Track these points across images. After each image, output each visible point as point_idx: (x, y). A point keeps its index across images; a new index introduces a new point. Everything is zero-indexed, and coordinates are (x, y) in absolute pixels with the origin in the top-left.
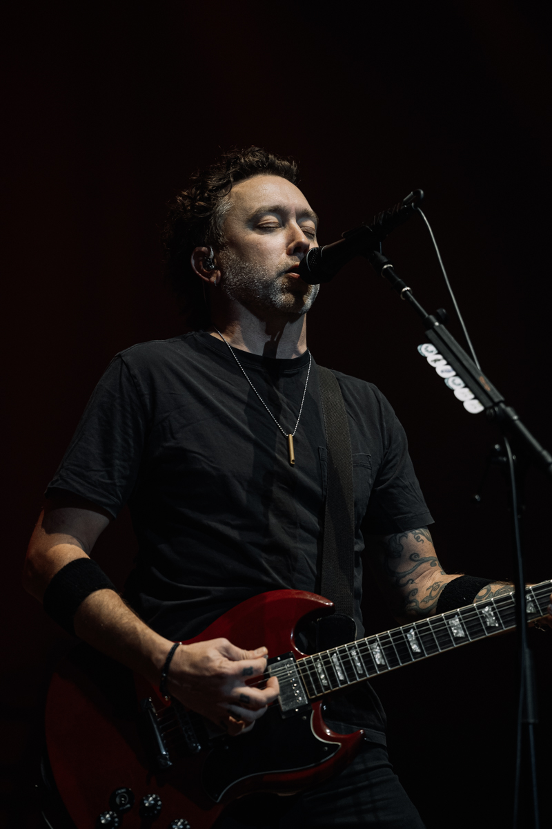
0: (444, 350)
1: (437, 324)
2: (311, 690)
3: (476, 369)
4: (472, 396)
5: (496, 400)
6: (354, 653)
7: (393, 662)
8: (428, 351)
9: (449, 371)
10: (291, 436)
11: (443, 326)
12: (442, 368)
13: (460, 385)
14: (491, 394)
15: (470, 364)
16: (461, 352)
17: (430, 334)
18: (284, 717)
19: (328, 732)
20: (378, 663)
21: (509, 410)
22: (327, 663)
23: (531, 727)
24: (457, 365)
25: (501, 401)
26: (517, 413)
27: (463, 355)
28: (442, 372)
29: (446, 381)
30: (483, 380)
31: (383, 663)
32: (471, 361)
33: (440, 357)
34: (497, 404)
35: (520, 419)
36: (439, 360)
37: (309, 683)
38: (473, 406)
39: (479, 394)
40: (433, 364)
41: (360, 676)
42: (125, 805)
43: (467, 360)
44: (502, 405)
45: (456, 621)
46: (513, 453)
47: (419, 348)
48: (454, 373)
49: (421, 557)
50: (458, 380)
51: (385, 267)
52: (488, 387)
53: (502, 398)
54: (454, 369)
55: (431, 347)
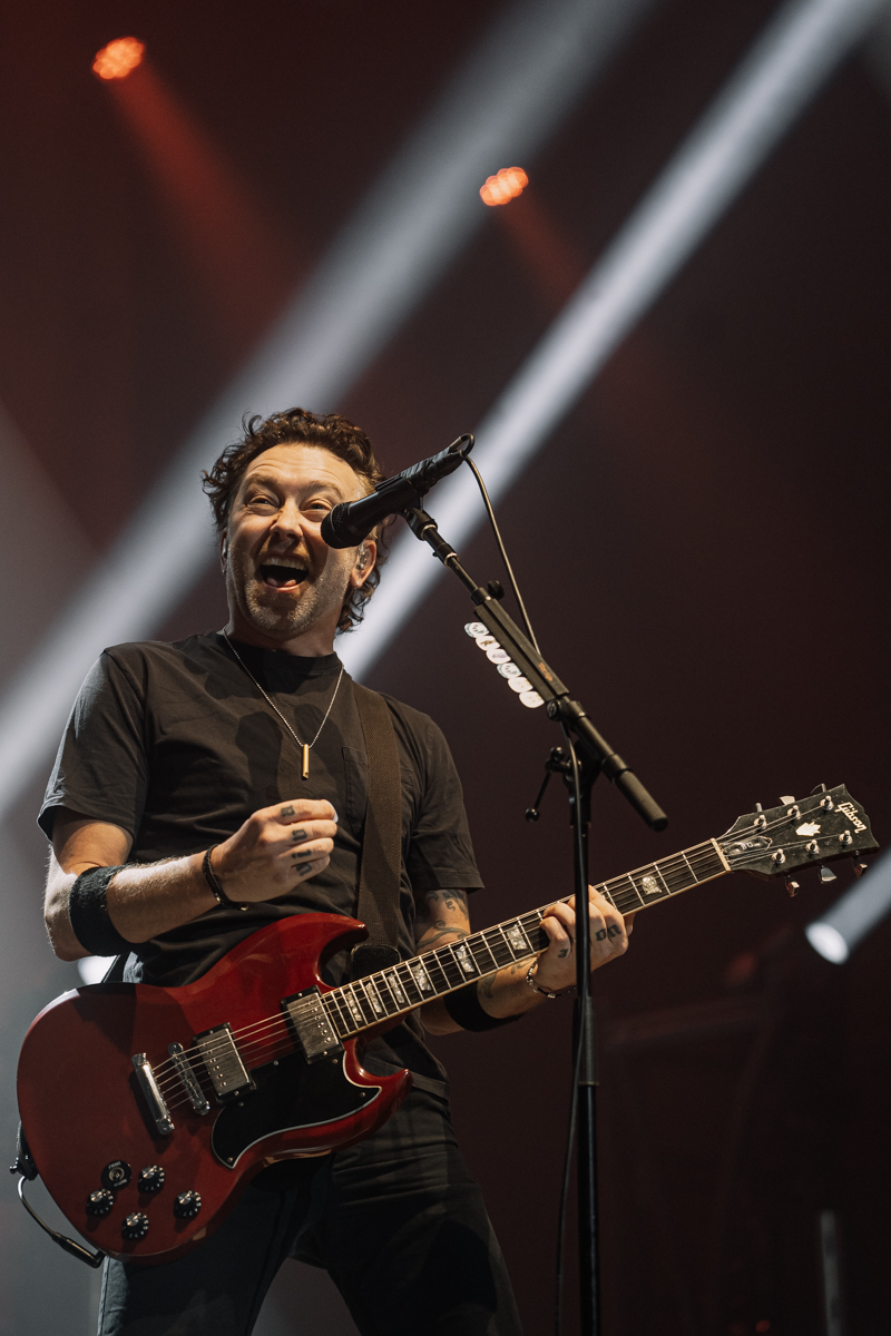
0: (497, 630)
1: (489, 598)
2: (342, 1028)
3: (535, 655)
4: (531, 687)
5: (559, 693)
6: (392, 979)
7: (441, 985)
8: (477, 631)
9: (503, 657)
10: (306, 747)
11: (495, 600)
12: (495, 653)
13: (515, 673)
14: (553, 684)
15: (528, 648)
16: (517, 633)
17: (480, 610)
18: (309, 1062)
19: (362, 1072)
20: (423, 989)
21: (574, 704)
22: (360, 994)
23: (589, 1089)
24: (513, 649)
25: (565, 694)
26: (584, 710)
27: (520, 637)
28: (494, 656)
29: (498, 668)
30: (543, 667)
31: (429, 988)
32: (529, 644)
33: (492, 638)
34: (560, 697)
35: (587, 716)
36: (490, 642)
37: (339, 1020)
38: (532, 700)
39: (538, 683)
40: (482, 647)
41: (402, 1006)
42: (119, 1180)
43: (525, 644)
44: (567, 699)
45: (516, 933)
46: (578, 758)
47: (466, 627)
48: (508, 659)
49: (446, 926)
50: (513, 667)
51: (426, 527)
52: (549, 676)
53: (567, 691)
54: (508, 654)
55: (481, 627)
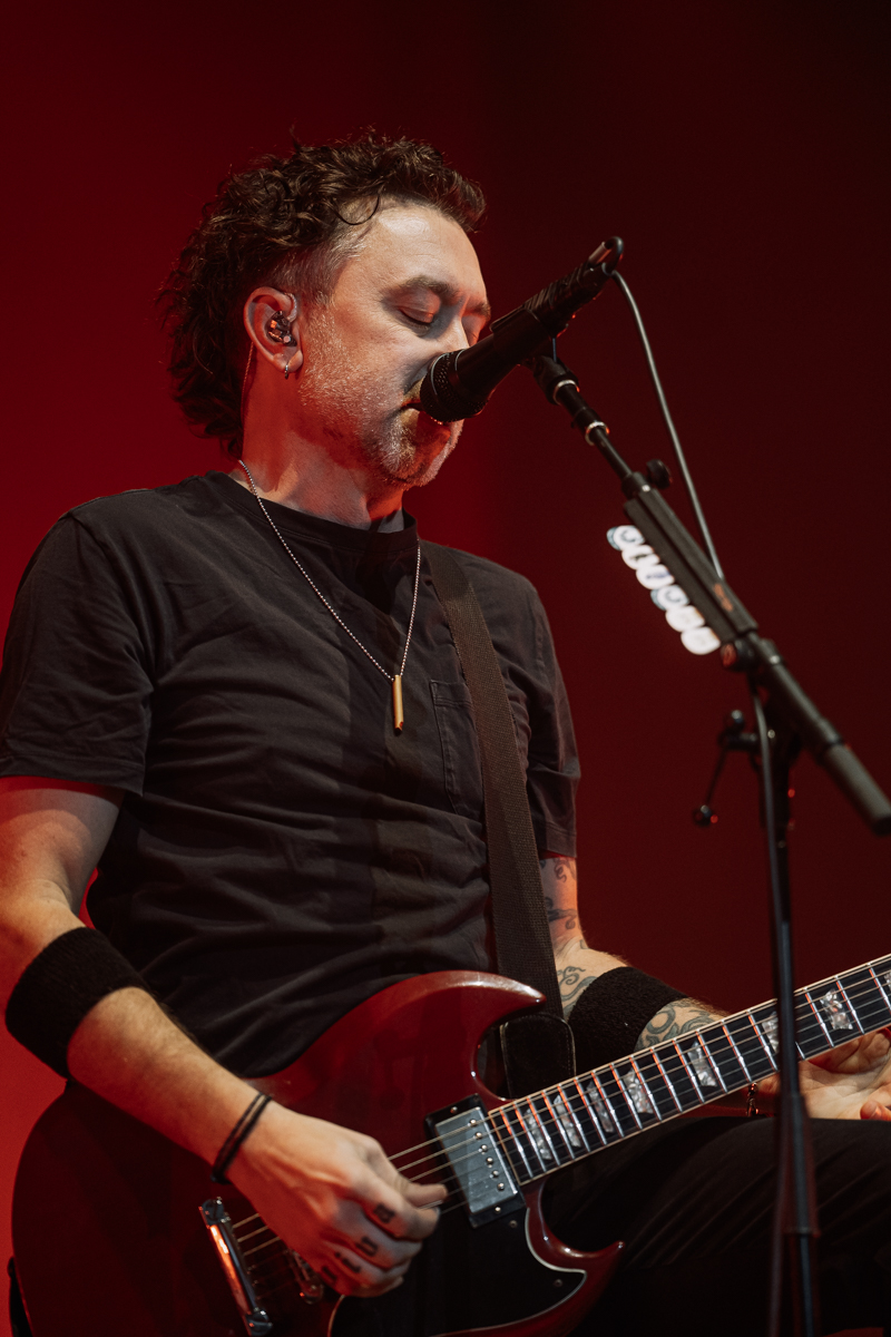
0: (657, 539)
1: (646, 488)
3: (714, 579)
4: (700, 621)
5: (741, 628)
8: (627, 541)
9: (661, 576)
11: (656, 493)
12: (650, 571)
13: (678, 601)
14: (733, 616)
15: (700, 562)
16: (684, 539)
17: (632, 507)
21: (765, 646)
23: (804, 1242)
24: (677, 564)
25: (751, 630)
26: (780, 651)
27: (688, 545)
28: (649, 577)
29: (653, 594)
30: (720, 591)
32: (701, 555)
33: (647, 549)
34: (743, 635)
35: (784, 663)
36: (644, 556)
38: (699, 639)
39: (713, 616)
40: (631, 564)
43: (695, 555)
44: (753, 637)
46: (769, 726)
47: (609, 533)
48: (670, 579)
50: (678, 593)
51: (561, 384)
52: (728, 603)
53: (753, 624)
54: (671, 572)
55: (632, 533)
